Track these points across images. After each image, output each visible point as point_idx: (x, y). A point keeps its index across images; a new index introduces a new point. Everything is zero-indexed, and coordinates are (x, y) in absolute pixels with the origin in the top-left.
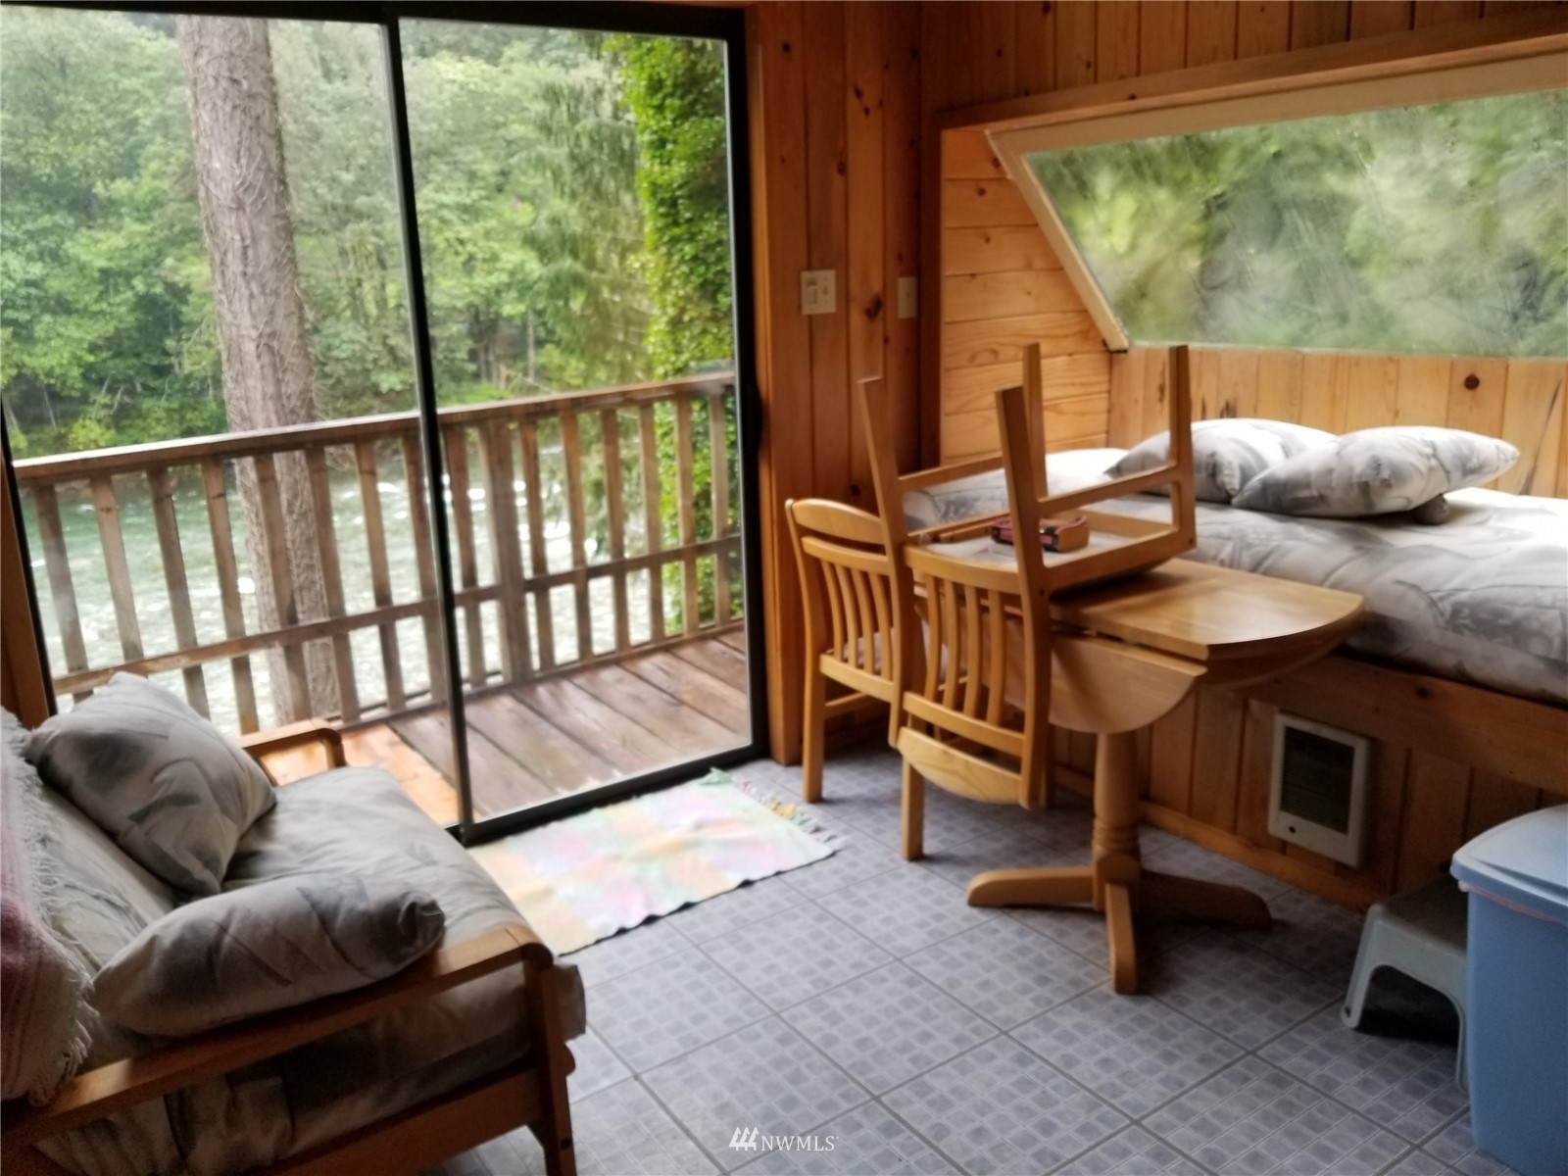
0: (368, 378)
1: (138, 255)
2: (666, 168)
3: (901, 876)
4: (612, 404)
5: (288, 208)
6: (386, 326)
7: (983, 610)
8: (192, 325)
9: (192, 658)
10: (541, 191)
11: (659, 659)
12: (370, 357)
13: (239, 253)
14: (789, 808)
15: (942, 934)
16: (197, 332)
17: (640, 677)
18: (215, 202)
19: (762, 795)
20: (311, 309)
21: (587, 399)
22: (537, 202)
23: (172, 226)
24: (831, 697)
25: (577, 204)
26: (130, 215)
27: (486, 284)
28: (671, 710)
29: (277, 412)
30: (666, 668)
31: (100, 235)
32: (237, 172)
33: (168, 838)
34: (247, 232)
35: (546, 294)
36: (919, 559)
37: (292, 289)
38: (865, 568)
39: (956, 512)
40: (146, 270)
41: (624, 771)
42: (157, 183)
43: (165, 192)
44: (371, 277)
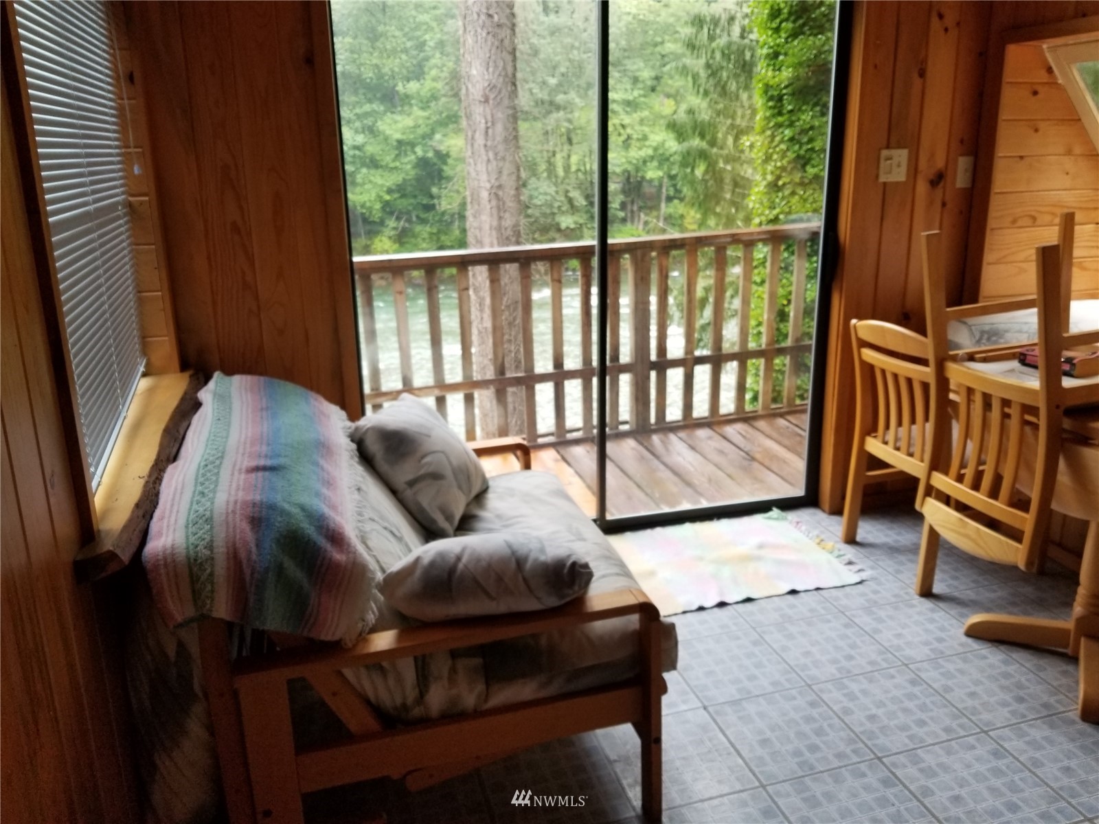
0: (553, 219)
1: (420, 131)
2: (777, 73)
3: (913, 606)
4: (724, 243)
5: (516, 102)
6: (568, 184)
7: (1006, 416)
8: (449, 179)
9: (442, 389)
10: (682, 91)
11: (739, 426)
12: (556, 204)
13: (483, 132)
14: (830, 544)
15: (942, 653)
16: (451, 183)
17: (725, 438)
18: (471, 97)
19: (809, 533)
20: (525, 170)
21: (706, 238)
22: (679, 98)
23: (441, 113)
24: (870, 469)
25: (708, 100)
26: (417, 105)
27: (637, 157)
28: (746, 463)
29: (498, 238)
30: (744, 433)
31: (398, 117)
32: (486, 77)
33: (426, 498)
34: (489, 118)
35: (678, 164)
36: (955, 372)
37: (514, 157)
38: (910, 375)
39: (988, 339)
40: (424, 142)
41: (708, 500)
42: (435, 84)
43: (439, 90)
44: (562, 151)
